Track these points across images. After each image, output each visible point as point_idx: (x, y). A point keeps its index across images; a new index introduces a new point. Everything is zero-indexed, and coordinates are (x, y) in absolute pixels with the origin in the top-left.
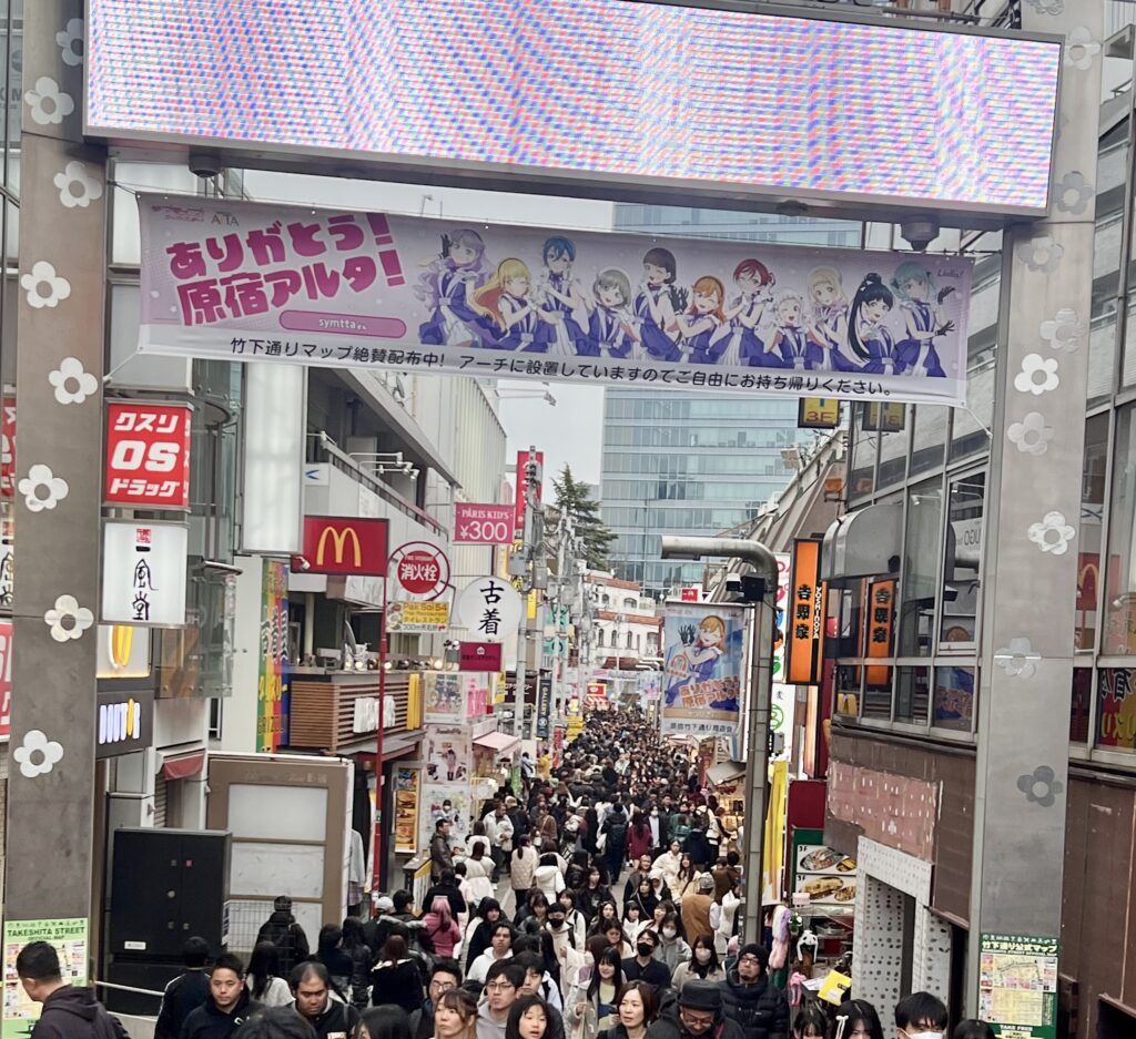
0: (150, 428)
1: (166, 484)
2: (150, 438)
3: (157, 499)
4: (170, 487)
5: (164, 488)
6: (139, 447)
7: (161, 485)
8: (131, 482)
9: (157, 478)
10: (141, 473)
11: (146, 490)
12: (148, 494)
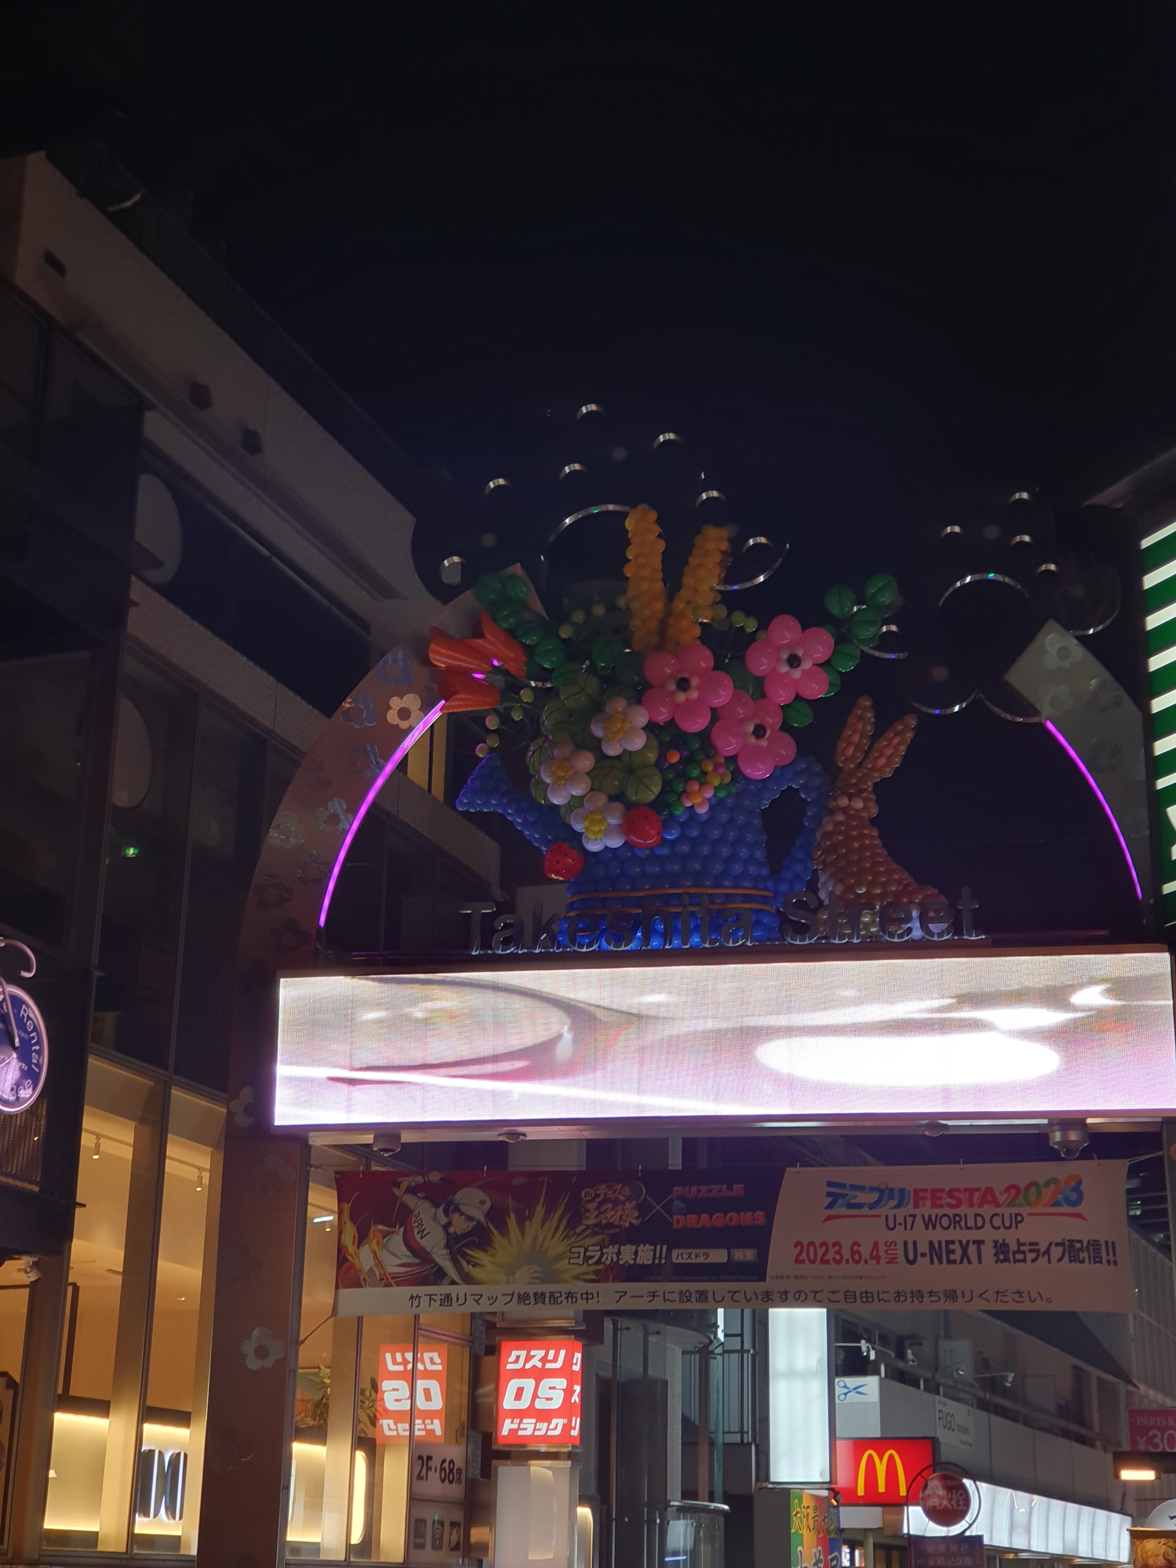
0: (540, 1365)
1: (554, 1421)
2: (539, 1374)
3: (545, 1438)
4: (558, 1423)
5: (552, 1426)
6: (529, 1384)
7: (550, 1423)
8: (521, 1422)
9: (545, 1416)
10: (531, 1412)
11: (535, 1429)
12: (536, 1433)
